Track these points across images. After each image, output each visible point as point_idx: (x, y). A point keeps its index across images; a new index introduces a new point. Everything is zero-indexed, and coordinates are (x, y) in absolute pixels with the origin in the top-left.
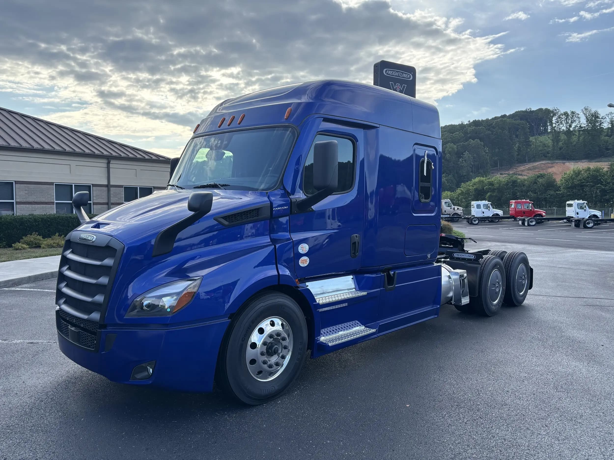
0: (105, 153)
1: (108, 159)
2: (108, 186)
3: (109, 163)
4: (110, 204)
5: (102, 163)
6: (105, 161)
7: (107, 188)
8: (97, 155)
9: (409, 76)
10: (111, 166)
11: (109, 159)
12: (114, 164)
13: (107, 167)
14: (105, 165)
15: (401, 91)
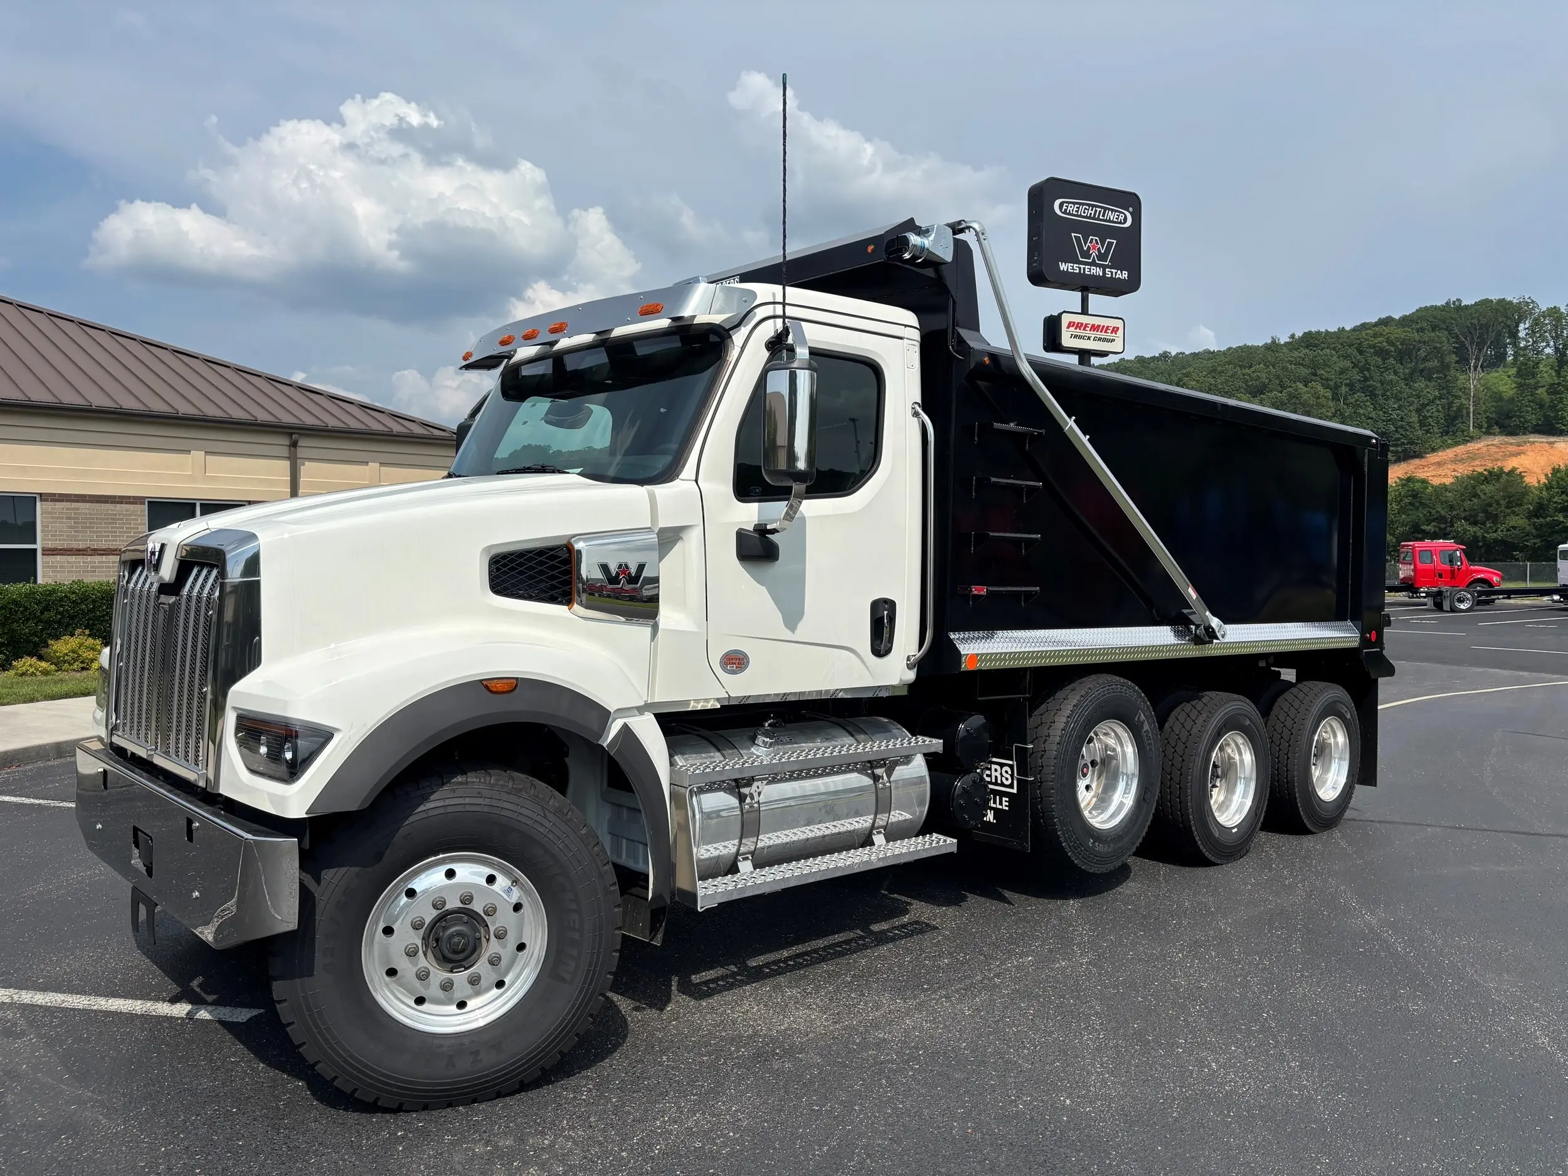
0: (288, 419)
1: (291, 434)
3: (295, 446)
5: (277, 447)
6: (286, 441)
8: (263, 425)
9: (1122, 218)
10: (300, 452)
11: (296, 435)
12: (309, 449)
13: (290, 458)
14: (285, 452)
15: (1102, 257)
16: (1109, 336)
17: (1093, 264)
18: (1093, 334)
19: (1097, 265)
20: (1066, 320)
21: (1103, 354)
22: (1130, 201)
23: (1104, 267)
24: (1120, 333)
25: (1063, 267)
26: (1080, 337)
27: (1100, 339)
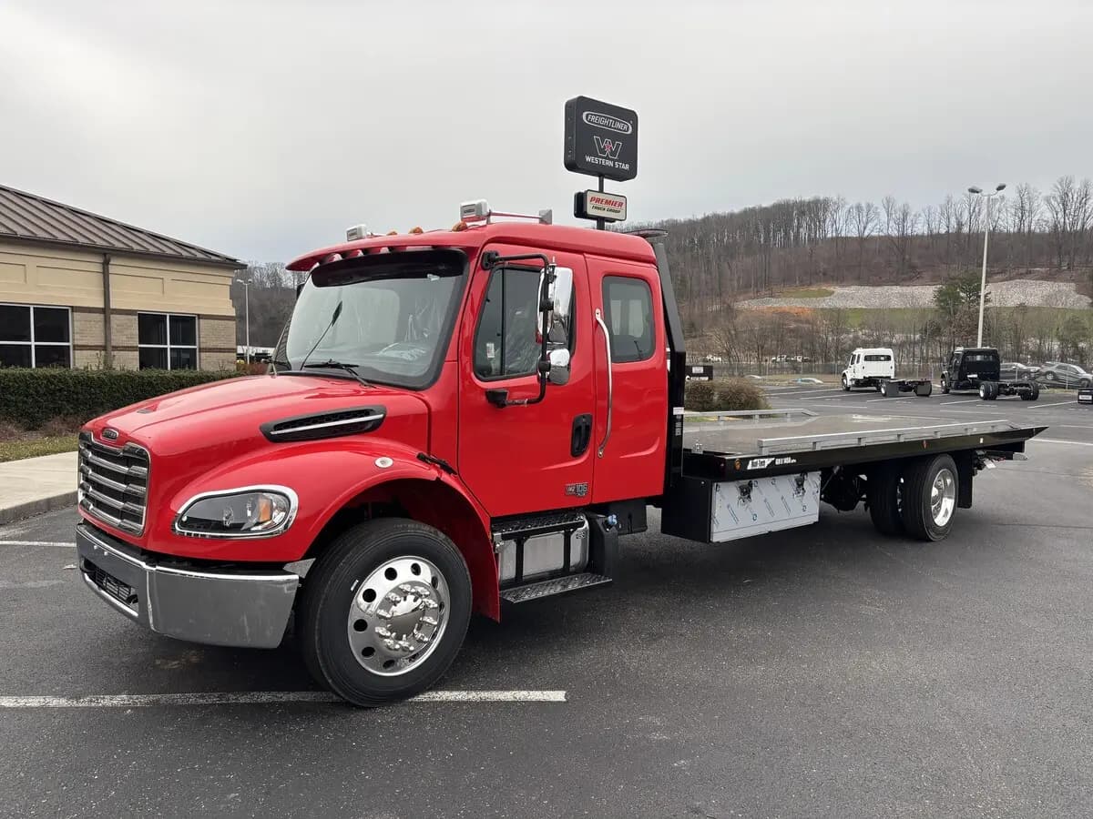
0: (99, 242)
1: (105, 254)
2: (106, 311)
3: (106, 264)
4: (109, 348)
5: (94, 264)
6: (100, 260)
7: (102, 316)
8: (82, 246)
9: (625, 127)
10: (112, 269)
11: (107, 256)
12: (117, 267)
13: (103, 273)
14: (99, 268)
15: (613, 153)
16: (616, 208)
17: (607, 158)
18: (606, 207)
19: (609, 159)
20: (590, 196)
21: (612, 220)
22: (630, 116)
23: (614, 161)
24: (624, 206)
25: (588, 159)
26: (599, 208)
27: (611, 210)
